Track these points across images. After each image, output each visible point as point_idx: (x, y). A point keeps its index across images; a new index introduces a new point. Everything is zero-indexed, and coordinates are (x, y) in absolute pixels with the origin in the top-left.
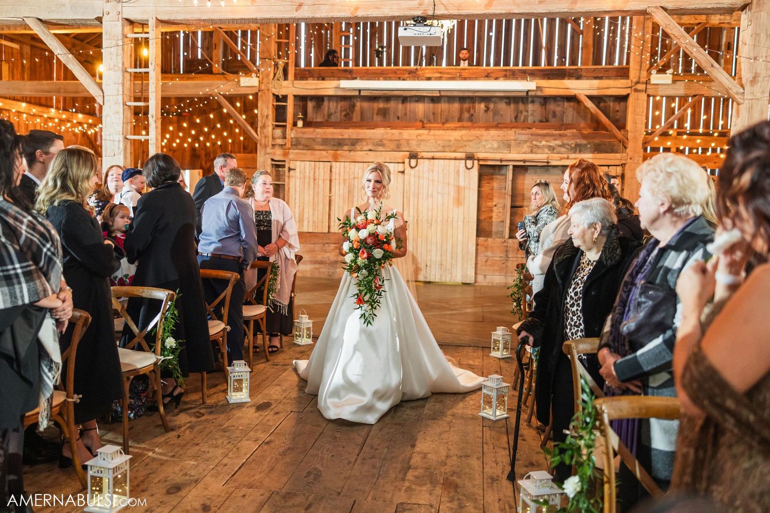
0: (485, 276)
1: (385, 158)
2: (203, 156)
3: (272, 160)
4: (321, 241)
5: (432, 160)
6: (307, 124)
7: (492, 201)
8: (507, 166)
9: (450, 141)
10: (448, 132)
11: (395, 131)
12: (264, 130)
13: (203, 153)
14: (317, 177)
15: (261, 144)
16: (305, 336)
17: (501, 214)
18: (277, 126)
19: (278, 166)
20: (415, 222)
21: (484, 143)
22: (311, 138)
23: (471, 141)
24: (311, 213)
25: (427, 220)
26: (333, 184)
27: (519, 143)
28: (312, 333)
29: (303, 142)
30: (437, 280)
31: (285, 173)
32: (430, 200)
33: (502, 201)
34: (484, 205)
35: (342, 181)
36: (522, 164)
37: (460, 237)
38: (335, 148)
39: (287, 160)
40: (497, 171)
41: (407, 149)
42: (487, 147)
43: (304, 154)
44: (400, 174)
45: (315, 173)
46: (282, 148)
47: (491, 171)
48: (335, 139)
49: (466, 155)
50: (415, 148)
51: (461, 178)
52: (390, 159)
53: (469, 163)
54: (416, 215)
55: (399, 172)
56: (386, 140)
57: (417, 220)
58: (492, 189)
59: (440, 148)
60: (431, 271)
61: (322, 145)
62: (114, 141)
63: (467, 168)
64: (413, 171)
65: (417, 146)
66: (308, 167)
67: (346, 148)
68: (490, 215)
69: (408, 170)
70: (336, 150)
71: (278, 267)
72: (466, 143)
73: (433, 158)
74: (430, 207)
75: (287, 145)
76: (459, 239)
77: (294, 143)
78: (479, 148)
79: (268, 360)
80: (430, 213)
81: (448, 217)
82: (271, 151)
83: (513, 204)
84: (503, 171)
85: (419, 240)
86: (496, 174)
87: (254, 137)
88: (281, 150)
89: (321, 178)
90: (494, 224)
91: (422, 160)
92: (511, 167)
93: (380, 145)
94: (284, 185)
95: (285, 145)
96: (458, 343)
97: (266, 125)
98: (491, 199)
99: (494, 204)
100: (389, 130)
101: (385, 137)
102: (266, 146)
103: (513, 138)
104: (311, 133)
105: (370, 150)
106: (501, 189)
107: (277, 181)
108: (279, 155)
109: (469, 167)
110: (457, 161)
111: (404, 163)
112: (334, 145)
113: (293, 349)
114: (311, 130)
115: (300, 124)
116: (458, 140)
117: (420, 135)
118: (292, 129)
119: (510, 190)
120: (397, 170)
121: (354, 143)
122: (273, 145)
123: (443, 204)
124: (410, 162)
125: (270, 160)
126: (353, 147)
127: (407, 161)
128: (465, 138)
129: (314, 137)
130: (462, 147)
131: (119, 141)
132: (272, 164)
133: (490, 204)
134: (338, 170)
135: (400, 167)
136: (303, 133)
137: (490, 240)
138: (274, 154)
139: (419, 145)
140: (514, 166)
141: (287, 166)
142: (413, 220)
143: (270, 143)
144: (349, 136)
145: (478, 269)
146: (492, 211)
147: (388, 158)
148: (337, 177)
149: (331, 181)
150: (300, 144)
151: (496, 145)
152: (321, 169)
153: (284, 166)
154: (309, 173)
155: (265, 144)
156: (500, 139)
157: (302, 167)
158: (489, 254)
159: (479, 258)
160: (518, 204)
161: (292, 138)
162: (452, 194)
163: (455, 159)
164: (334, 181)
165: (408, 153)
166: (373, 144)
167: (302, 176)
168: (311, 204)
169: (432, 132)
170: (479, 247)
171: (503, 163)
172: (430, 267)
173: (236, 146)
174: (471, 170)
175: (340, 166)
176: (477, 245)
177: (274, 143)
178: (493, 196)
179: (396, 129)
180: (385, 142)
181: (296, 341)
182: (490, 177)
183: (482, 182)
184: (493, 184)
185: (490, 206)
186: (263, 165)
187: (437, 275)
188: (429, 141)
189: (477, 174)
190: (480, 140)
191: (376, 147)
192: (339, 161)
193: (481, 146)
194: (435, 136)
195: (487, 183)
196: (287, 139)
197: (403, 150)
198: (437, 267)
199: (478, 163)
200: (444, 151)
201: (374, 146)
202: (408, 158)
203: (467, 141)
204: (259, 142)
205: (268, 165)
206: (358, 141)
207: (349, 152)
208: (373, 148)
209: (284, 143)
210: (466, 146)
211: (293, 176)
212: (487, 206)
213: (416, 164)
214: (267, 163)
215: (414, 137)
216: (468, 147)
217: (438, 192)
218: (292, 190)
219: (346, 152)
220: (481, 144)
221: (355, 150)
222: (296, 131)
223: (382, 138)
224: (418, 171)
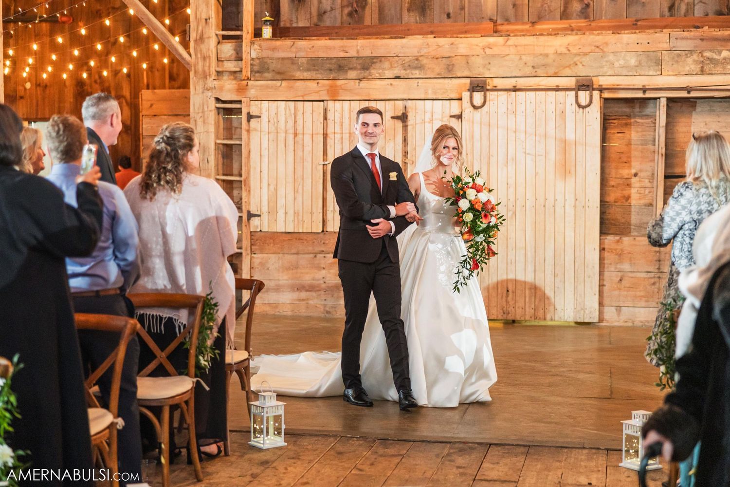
0: (619, 308)
1: (426, 93)
3: (218, 100)
4: (310, 248)
5: (513, 93)
6: (280, 32)
7: (630, 167)
8: (655, 99)
9: (547, 55)
10: (542, 38)
11: (443, 41)
12: (202, 46)
14: (300, 131)
15: (195, 72)
16: (271, 430)
17: (647, 191)
18: (225, 37)
19: (228, 111)
21: (611, 57)
22: (288, 58)
23: (585, 54)
24: (290, 197)
26: (330, 142)
27: (679, 56)
28: (284, 427)
29: (273, 65)
30: (527, 318)
31: (241, 123)
32: (511, 168)
33: (647, 166)
34: (613, 173)
35: (346, 136)
36: (684, 94)
37: (570, 233)
38: (332, 76)
39: (243, 100)
40: (637, 110)
41: (466, 73)
42: (617, 65)
43: (276, 88)
44: (454, 120)
45: (295, 122)
46: (235, 79)
47: (626, 110)
48: (331, 59)
49: (577, 81)
50: (481, 70)
51: (570, 125)
52: (435, 93)
53: (584, 96)
55: (451, 116)
56: (427, 57)
58: (629, 144)
59: (528, 70)
60: (515, 301)
61: (308, 70)
63: (580, 106)
64: (477, 114)
65: (484, 66)
66: (283, 112)
67: (352, 74)
68: (626, 193)
69: (468, 111)
70: (334, 79)
71: (216, 305)
72: (576, 59)
73: (515, 89)
74: (511, 181)
75: (244, 73)
76: (567, 239)
77: (256, 68)
78: (602, 67)
80: (512, 190)
82: (216, 83)
83: (669, 171)
84: (649, 110)
86: (635, 116)
87: (184, 59)
88: (234, 82)
89: (308, 131)
90: (633, 209)
91: (495, 93)
92: (664, 102)
93: (416, 68)
94: (241, 145)
95: (241, 71)
96: (561, 441)
97: (205, 36)
98: (628, 162)
99: (633, 171)
100: (430, 39)
101: (424, 51)
102: (205, 76)
103: (665, 46)
104: (286, 48)
105: (397, 78)
106: (644, 143)
107: (227, 139)
108: (230, 90)
109: (583, 103)
110: (561, 94)
111: (460, 99)
112: (331, 70)
113: (248, 456)
114: (288, 42)
115: (267, 32)
116: (561, 54)
117: (489, 47)
118: (252, 43)
119: (663, 144)
120: (447, 113)
121: (367, 64)
122: (219, 73)
123: (536, 174)
124: (471, 97)
125: (213, 101)
126: (366, 73)
127: (466, 95)
128: (574, 50)
129: (294, 56)
130: (569, 66)
132: (218, 108)
133: (625, 172)
134: (338, 115)
135: (454, 108)
136: (274, 49)
137: (626, 240)
138: (221, 89)
139: (487, 66)
140: (669, 100)
141: (244, 111)
143: (213, 70)
144: (358, 52)
145: (605, 294)
146: (629, 185)
148: (338, 130)
149: (325, 136)
150: (268, 70)
151: (633, 61)
152: (308, 115)
153: (239, 111)
154: (286, 122)
155: (204, 71)
156: (639, 48)
157: (273, 112)
158: (626, 267)
159: (606, 274)
160: (677, 171)
161: (252, 59)
162: (552, 156)
163: (557, 89)
164: (331, 136)
165: (468, 81)
166: (403, 65)
167: (273, 129)
168: (290, 179)
169: (513, 40)
170: (606, 254)
171: (649, 95)
172: (514, 292)
173: (157, 74)
174: (588, 109)
175: (342, 108)
176: (602, 250)
177: (218, 69)
178: (630, 157)
179: (445, 36)
180: (425, 61)
181: (253, 442)
182: (624, 122)
183: (608, 131)
184: (630, 135)
185: (626, 177)
186: (201, 111)
187: (527, 309)
188: (507, 58)
189: (598, 115)
190: (604, 52)
191: (408, 71)
192: (339, 99)
193: (604, 63)
194: (519, 48)
195: (618, 133)
196: (243, 61)
197: (459, 76)
198: (527, 292)
199: (601, 95)
200: (534, 74)
201: (405, 70)
202: (469, 90)
203: (578, 54)
204: (193, 69)
205: (211, 111)
206: (375, 60)
207: (358, 81)
208: (402, 73)
209: (238, 69)
210: (576, 65)
211: (255, 130)
212: (618, 176)
213: (483, 101)
214: (208, 107)
215: (479, 51)
216: (580, 66)
217: (525, 153)
218: (254, 156)
219: (352, 82)
220: (605, 60)
221: (370, 77)
222: (260, 46)
223: (419, 55)
224: (488, 113)
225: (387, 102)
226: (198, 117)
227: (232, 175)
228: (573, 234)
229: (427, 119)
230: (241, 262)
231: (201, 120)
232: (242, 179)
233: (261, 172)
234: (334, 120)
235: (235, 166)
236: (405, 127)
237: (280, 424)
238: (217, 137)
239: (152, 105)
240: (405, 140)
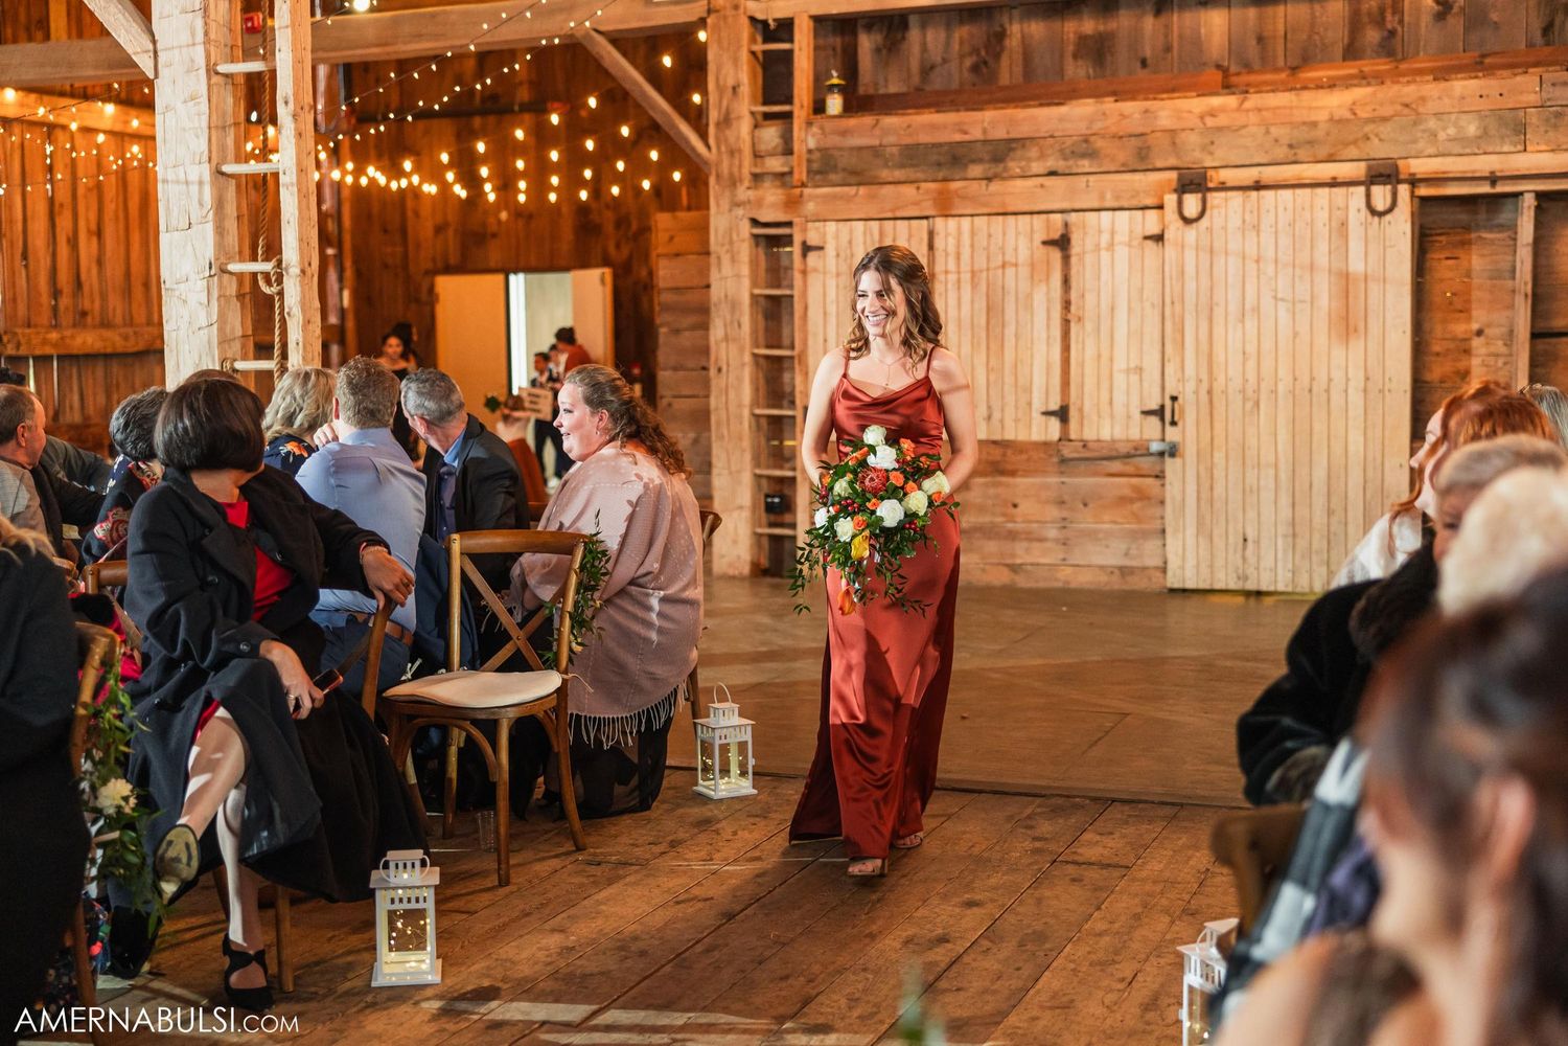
1: (1102, 197)
2: (609, 228)
3: (755, 222)
5: (1254, 194)
6: (856, 103)
7: (1469, 319)
8: (1514, 195)
9: (1314, 124)
10: (1306, 95)
11: (1131, 107)
12: (728, 132)
13: (609, 217)
15: (718, 177)
16: (735, 770)
17: (1499, 361)
18: (768, 116)
19: (772, 241)
20: (1204, 397)
21: (1432, 123)
22: (871, 147)
23: (1385, 119)
25: (1243, 391)
27: (1557, 117)
28: (751, 762)
29: (844, 160)
30: (1281, 587)
31: (792, 262)
32: (1251, 325)
33: (1501, 317)
34: (1438, 331)
35: (966, 277)
37: (1356, 440)
38: (941, 175)
39: (796, 220)
40: (1482, 216)
41: (1172, 162)
42: (1442, 136)
43: (849, 199)
44: (1149, 243)
46: (784, 185)
47: (1463, 217)
48: (940, 145)
49: (1369, 168)
50: (1197, 154)
51: (1355, 246)
52: (1117, 198)
53: (1381, 195)
54: (1205, 377)
55: (1146, 238)
56: (1103, 137)
57: (1210, 392)
58: (1468, 274)
59: (1281, 152)
60: (1259, 558)
61: (902, 166)
62: (187, 183)
63: (1373, 212)
64: (1191, 234)
65: (1204, 148)
66: (861, 239)
67: (976, 170)
68: (1462, 365)
69: (1174, 229)
70: (945, 180)
72: (1368, 128)
73: (1258, 186)
74: (1251, 348)
75: (796, 176)
76: (1351, 448)
77: (815, 166)
78: (1415, 141)
79: (579, 849)
80: (1251, 364)
81: (1312, 379)
82: (750, 193)
83: (1541, 324)
84: (1504, 216)
85: (1219, 457)
86: (1478, 228)
87: (699, 155)
88: (780, 191)
91: (1222, 194)
92: (1530, 200)
93: (1084, 155)
94: (792, 296)
95: (791, 173)
97: (732, 116)
98: (1465, 311)
99: (1475, 326)
100: (1109, 104)
101: (1098, 126)
102: (734, 182)
103: (1533, 98)
104: (866, 131)
105: (1052, 173)
106: (1496, 275)
107: (772, 286)
108: (773, 205)
109: (1380, 207)
110: (1339, 191)
111: (1161, 207)
112: (939, 164)
113: (680, 811)
114: (868, 120)
115: (835, 104)
116: (1340, 121)
117: (1212, 114)
118: (809, 124)
119: (1528, 277)
120: (1139, 232)
121: (999, 154)
122: (757, 178)
123: (1295, 335)
124: (1180, 203)
125: (747, 224)
126: (999, 168)
127: (1170, 200)
128: (1363, 114)
129: (877, 142)
130: (1355, 142)
131: (201, 183)
132: (756, 237)
133: (1460, 329)
134: (951, 241)
135: (1151, 222)
136: (844, 133)
138: (759, 203)
139: (1208, 147)
140: (1541, 196)
141: (797, 240)
142: (1196, 392)
143: (746, 171)
144: (985, 131)
146: (1467, 352)
147: (1109, 196)
148: (952, 266)
150: (834, 169)
151: (1472, 129)
153: (788, 240)
155: (731, 175)
156: (1485, 105)
157: (844, 238)
160: (1559, 323)
161: (810, 151)
162: (1324, 301)
163: (1334, 183)
164: (940, 277)
165: (1173, 175)
166: (1061, 151)
167: (843, 268)
169: (1254, 100)
171: (1502, 188)
172: (1257, 542)
174: (1388, 217)
175: (959, 229)
177: (758, 170)
178: (1468, 301)
179: (1133, 99)
180: (1099, 143)
181: (703, 786)
182: (1458, 238)
183: (1429, 256)
184: (1470, 261)
185: (1461, 336)
186: (727, 240)
187: (1280, 571)
188: (1243, 132)
189: (1408, 228)
190: (1418, 114)
191: (1071, 162)
192: (954, 212)
193: (1419, 134)
194: (1264, 113)
195: (1447, 258)
196: (795, 156)
197: (1159, 164)
198: (1280, 542)
199: (1412, 193)
200: (1293, 159)
201: (1065, 159)
202: (1175, 191)
203: (1372, 120)
204: (714, 173)
205: (743, 241)
206: (1014, 145)
207: (985, 182)
208: (1060, 165)
209: (786, 169)
210: (1368, 139)
211: (815, 270)
212: (1448, 336)
213: (1200, 209)
214: (738, 235)
215: (1194, 122)
216: (1376, 141)
217: (1275, 298)
218: (814, 314)
219: (975, 184)
220: (1422, 127)
221: (1005, 175)
222: (822, 128)
223: (1089, 132)
224: (1210, 230)
225: (1035, 216)
226: (722, 251)
227: (779, 347)
228: (1362, 439)
229: (1103, 244)
230: (795, 491)
231: (728, 256)
232: (795, 353)
233: (825, 341)
234: (945, 251)
235: (786, 332)
236: (1066, 259)
237: (746, 757)
238: (754, 284)
239: (671, 238)
240: (1066, 281)
